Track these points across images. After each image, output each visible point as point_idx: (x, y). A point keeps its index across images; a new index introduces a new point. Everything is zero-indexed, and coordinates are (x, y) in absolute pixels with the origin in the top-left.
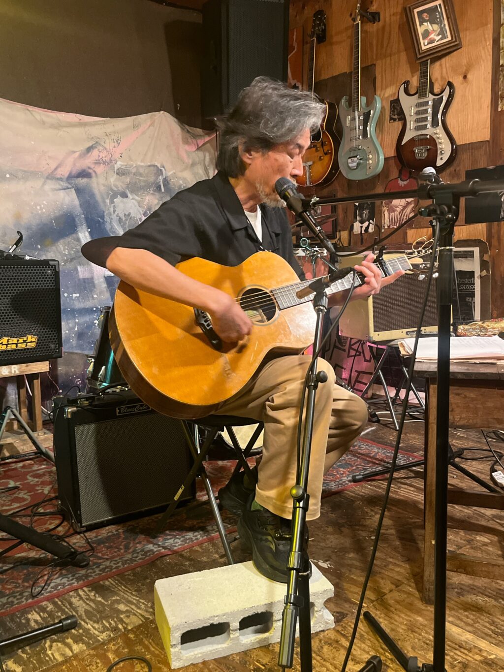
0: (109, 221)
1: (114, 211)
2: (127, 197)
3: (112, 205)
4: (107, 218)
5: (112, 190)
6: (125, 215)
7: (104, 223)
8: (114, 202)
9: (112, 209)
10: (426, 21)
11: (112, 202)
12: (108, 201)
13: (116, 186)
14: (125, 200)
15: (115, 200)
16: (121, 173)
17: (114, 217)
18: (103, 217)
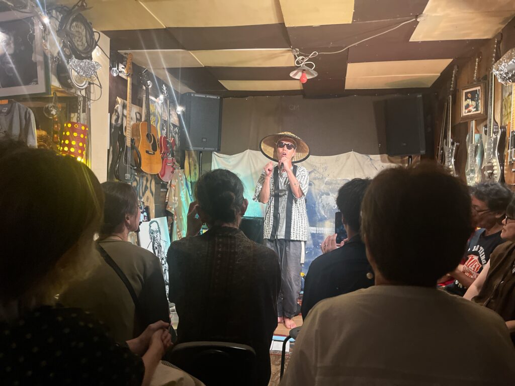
0: (318, 206)
1: (321, 202)
2: (329, 195)
3: (320, 199)
4: (317, 205)
5: (321, 192)
6: (326, 204)
7: (315, 207)
8: (321, 198)
9: (320, 201)
10: (469, 98)
11: (320, 197)
12: (318, 197)
13: (323, 190)
14: (328, 196)
15: (322, 197)
16: (327, 183)
17: (321, 205)
18: (315, 204)
